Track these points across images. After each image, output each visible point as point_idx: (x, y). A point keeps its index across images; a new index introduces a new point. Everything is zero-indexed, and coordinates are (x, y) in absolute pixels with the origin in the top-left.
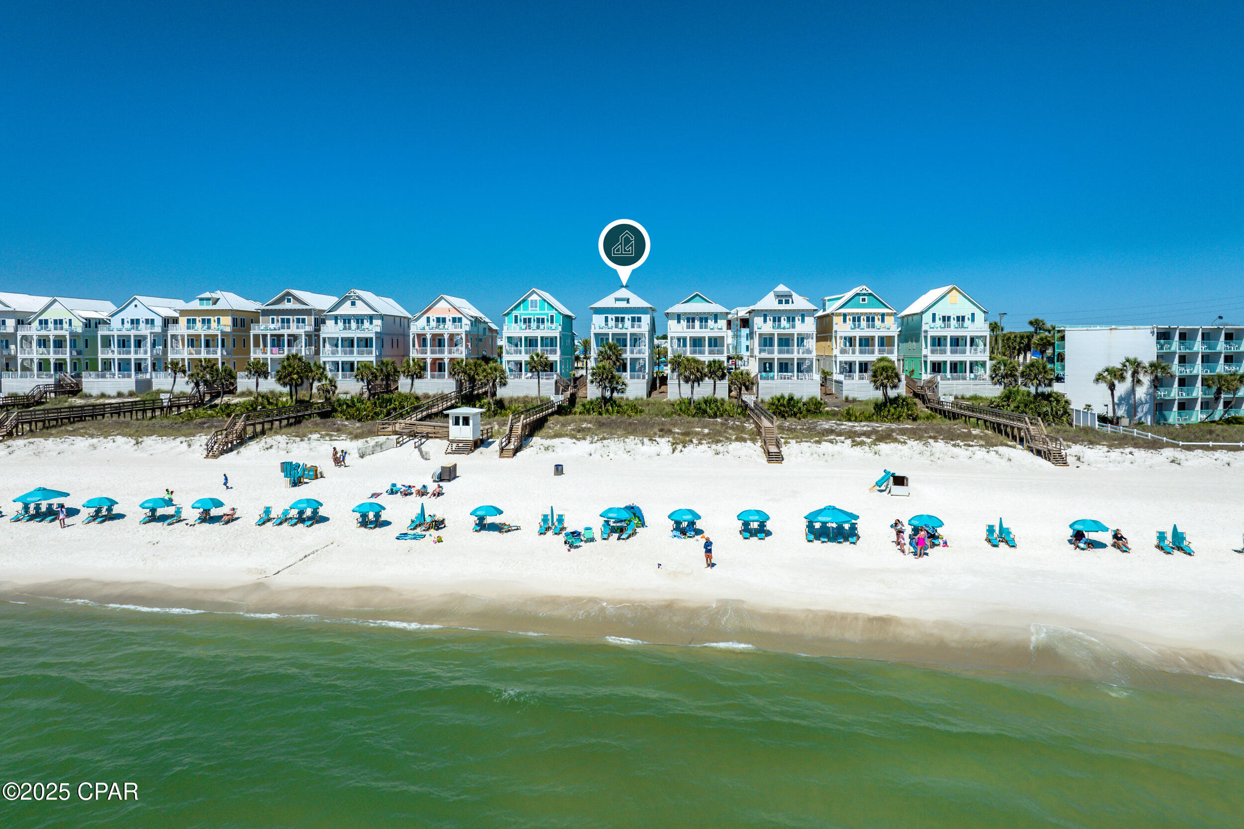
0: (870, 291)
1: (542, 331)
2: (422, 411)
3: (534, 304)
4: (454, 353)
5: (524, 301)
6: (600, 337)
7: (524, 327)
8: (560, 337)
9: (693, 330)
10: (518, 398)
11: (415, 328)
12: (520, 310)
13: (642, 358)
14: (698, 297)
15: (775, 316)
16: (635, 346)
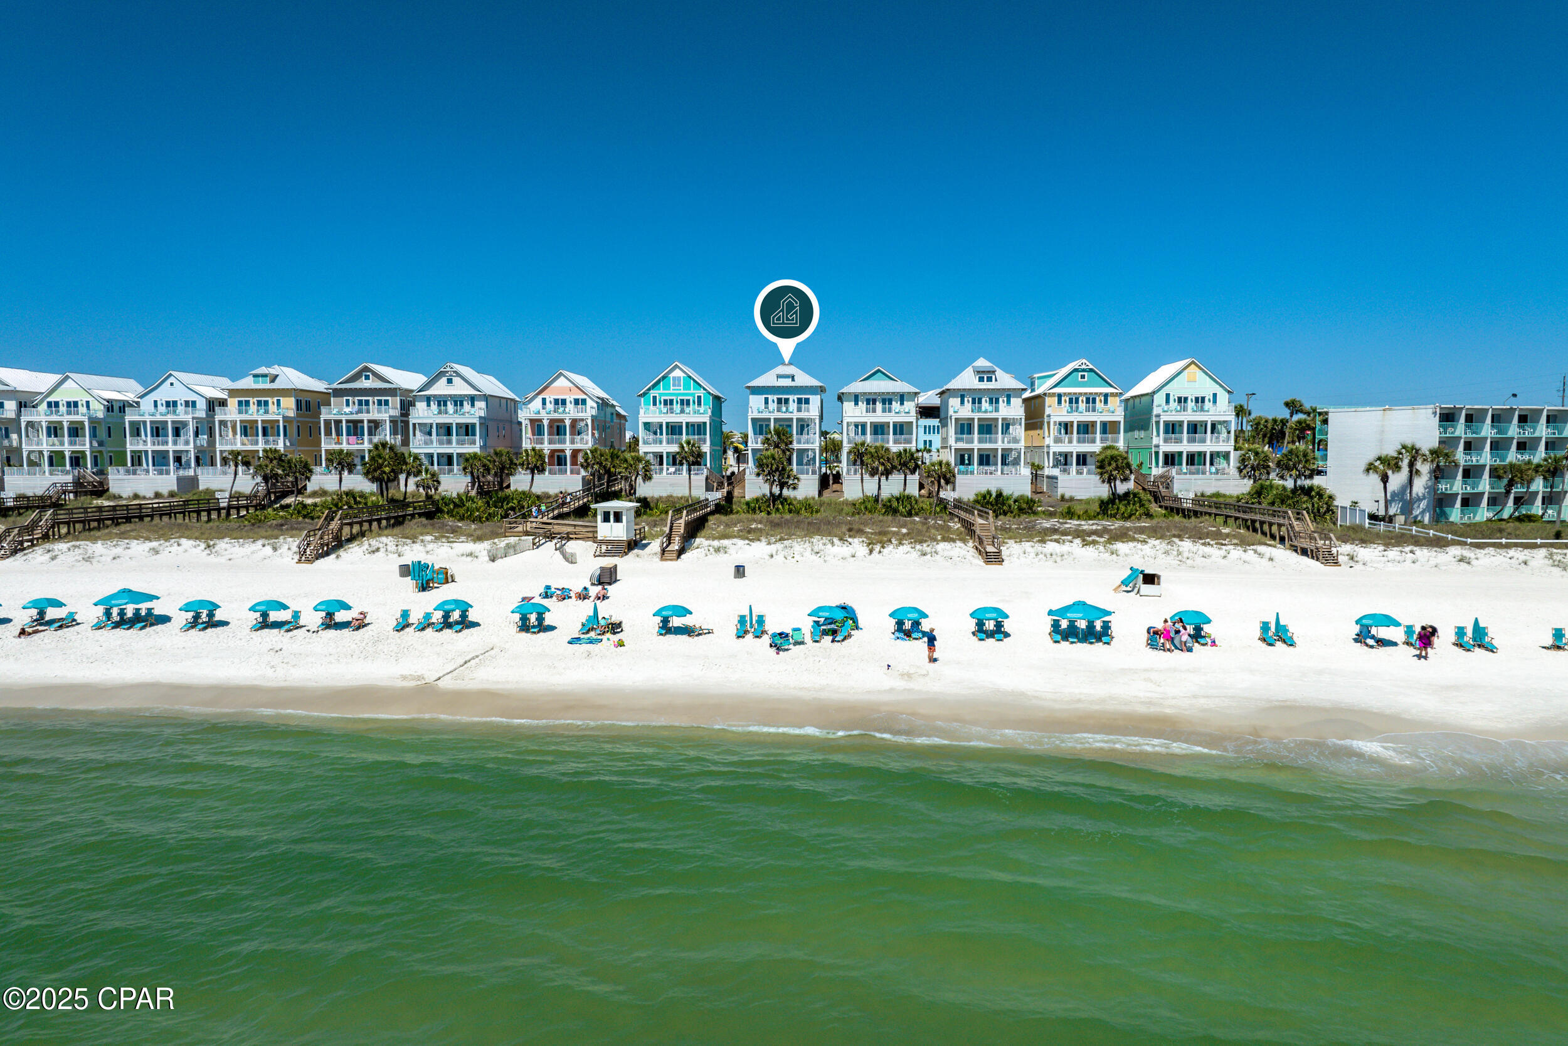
0: (1091, 367)
1: (688, 415)
3: (677, 381)
4: (577, 443)
5: (664, 378)
6: (759, 424)
7: (664, 410)
8: (710, 424)
9: (874, 414)
10: (661, 498)
11: (527, 413)
12: (660, 389)
13: (811, 449)
14: (879, 373)
15: (974, 397)
16: (802, 434)
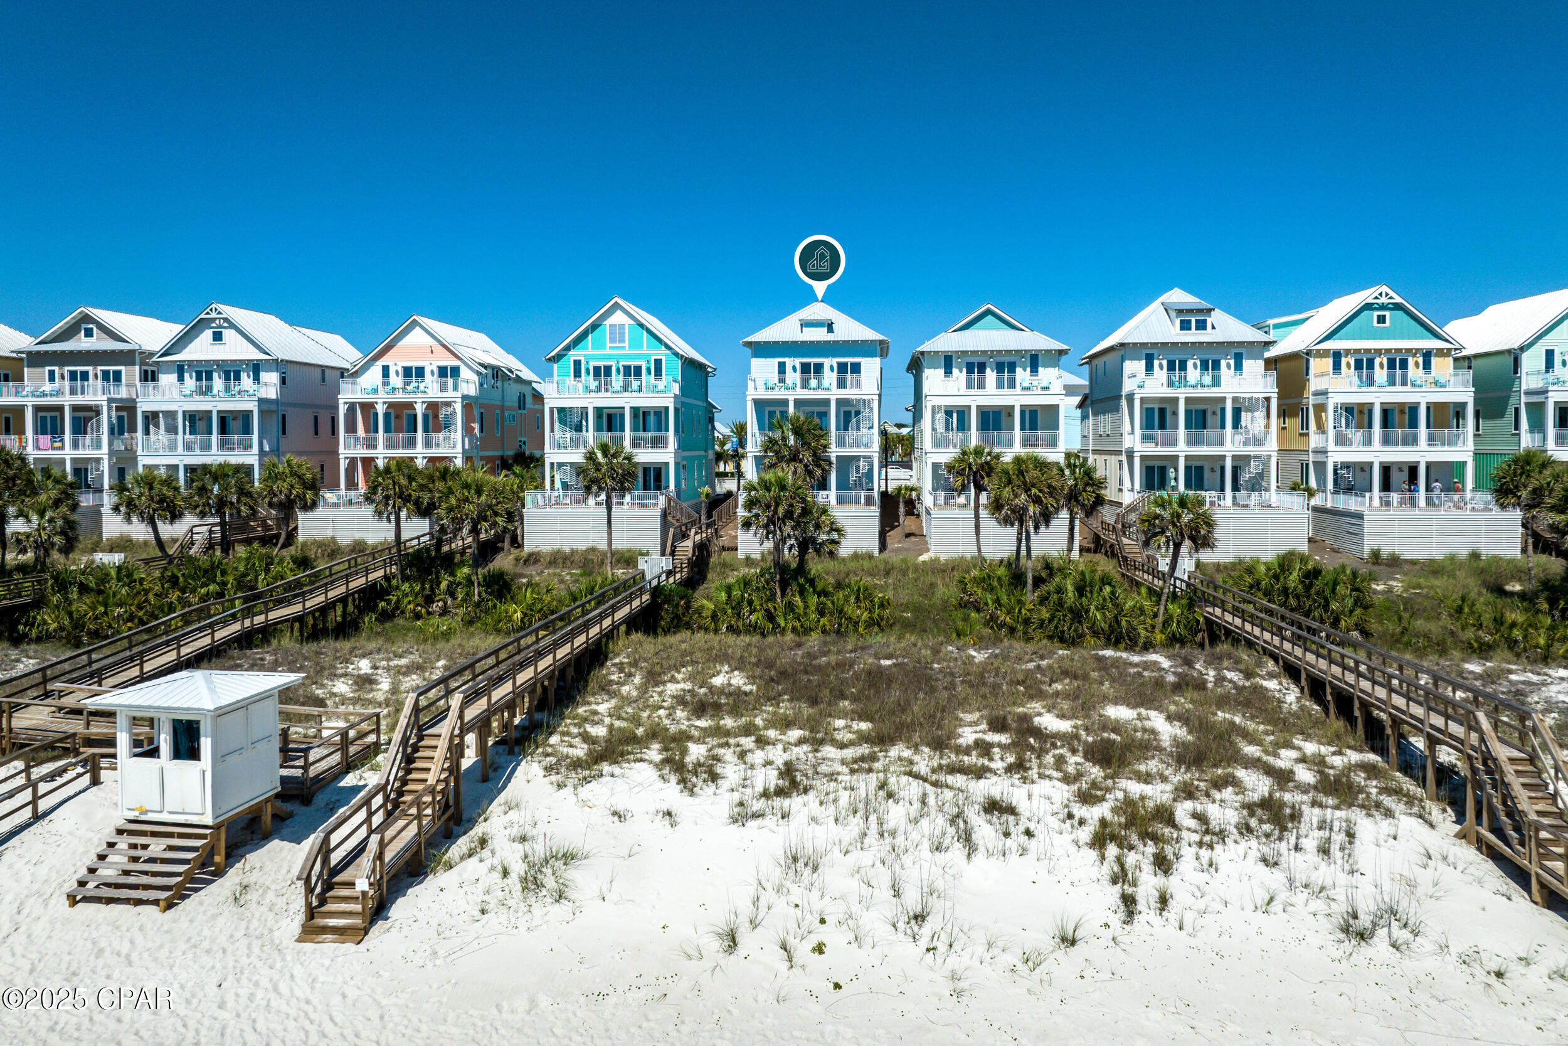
0: (1398, 299)
1: (635, 394)
2: (211, 626)
3: (617, 333)
4: (438, 445)
5: (594, 327)
6: (768, 409)
7: (593, 384)
8: (676, 410)
9: (981, 392)
10: (573, 552)
11: (349, 394)
12: (586, 348)
13: (864, 457)
14: (990, 317)
15: (1172, 357)
16: (846, 429)
